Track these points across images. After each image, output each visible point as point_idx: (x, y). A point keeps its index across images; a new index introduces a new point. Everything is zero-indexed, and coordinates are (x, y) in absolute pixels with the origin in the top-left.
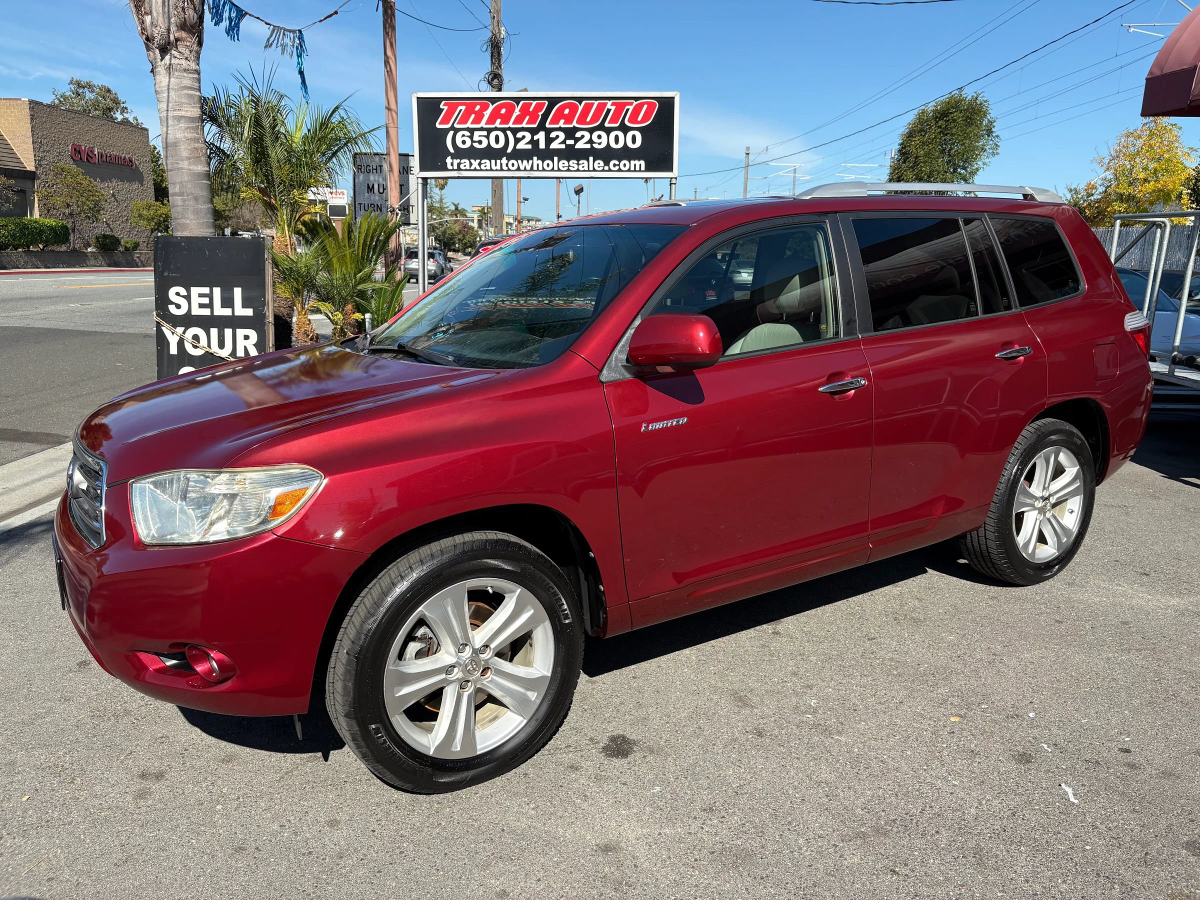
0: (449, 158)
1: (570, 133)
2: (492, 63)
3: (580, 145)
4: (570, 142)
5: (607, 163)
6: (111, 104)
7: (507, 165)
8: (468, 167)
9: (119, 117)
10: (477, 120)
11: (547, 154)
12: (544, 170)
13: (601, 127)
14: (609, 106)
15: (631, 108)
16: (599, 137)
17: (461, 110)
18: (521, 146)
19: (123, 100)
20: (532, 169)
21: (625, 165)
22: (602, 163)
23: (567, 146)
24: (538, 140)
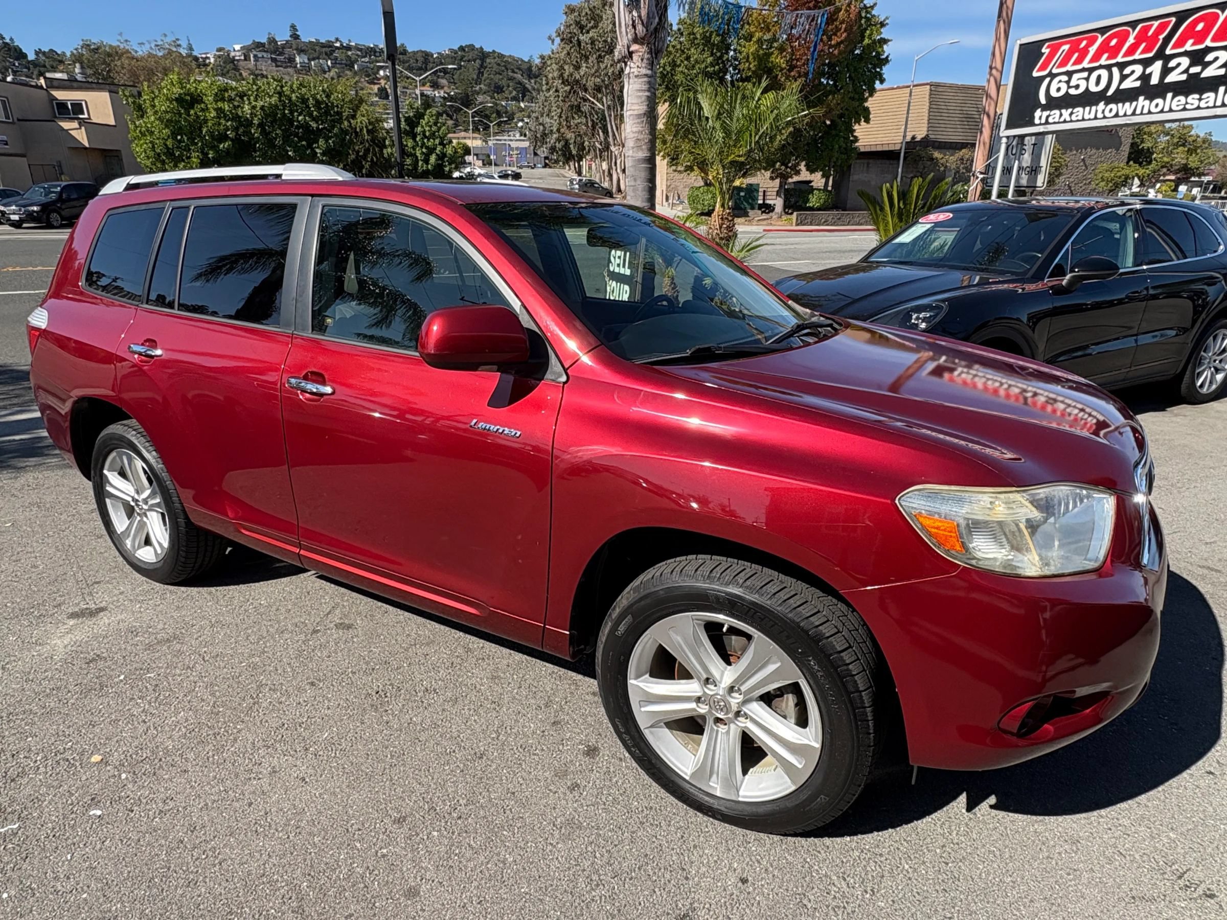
0: (1038, 111)
1: (1198, 58)
4: (1195, 70)
7: (1103, 112)
10: (1079, 61)
12: (1150, 112)
17: (1063, 51)
18: (1128, 84)
20: (1134, 114)
23: (1190, 76)
24: (1150, 74)
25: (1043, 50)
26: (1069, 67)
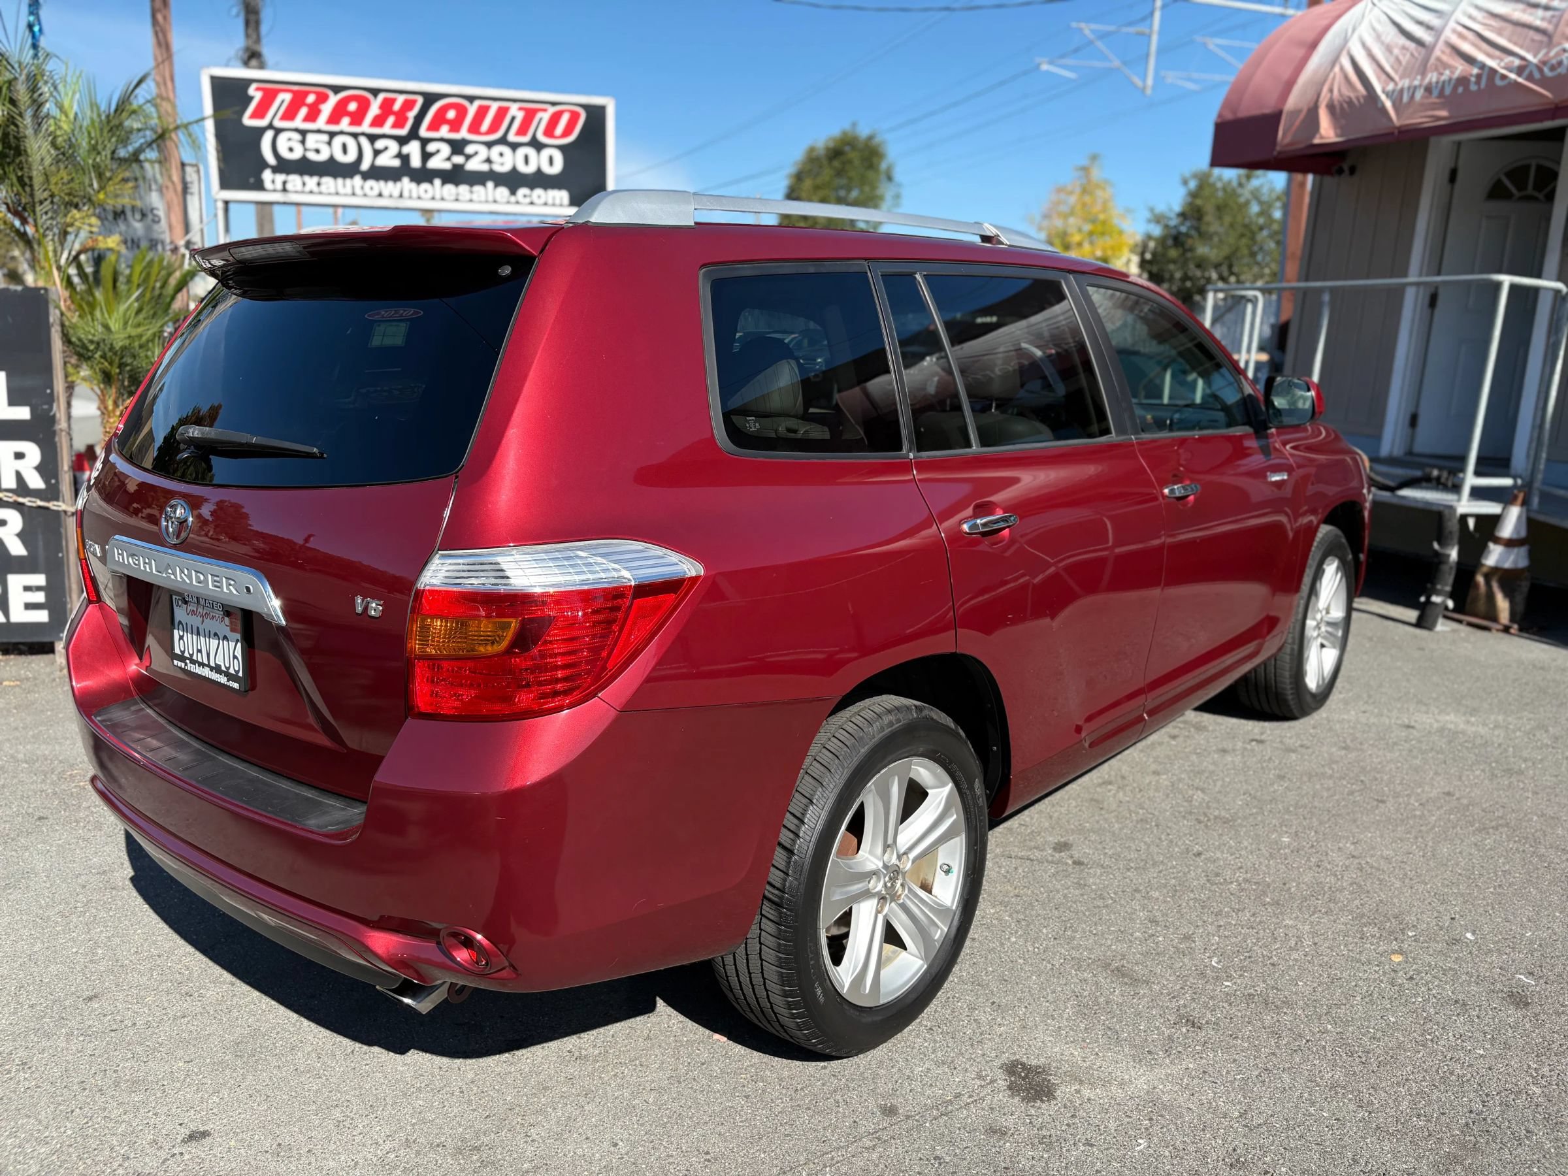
0: (267, 172)
2: (247, 36)
3: (474, 165)
4: (458, 159)
7: (362, 188)
12: (420, 198)
13: (503, 141)
14: (513, 112)
15: (545, 116)
16: (501, 155)
17: (283, 102)
18: (385, 161)
20: (401, 197)
21: (539, 196)
22: (506, 192)
24: (409, 155)
25: (251, 93)
26: (299, 124)
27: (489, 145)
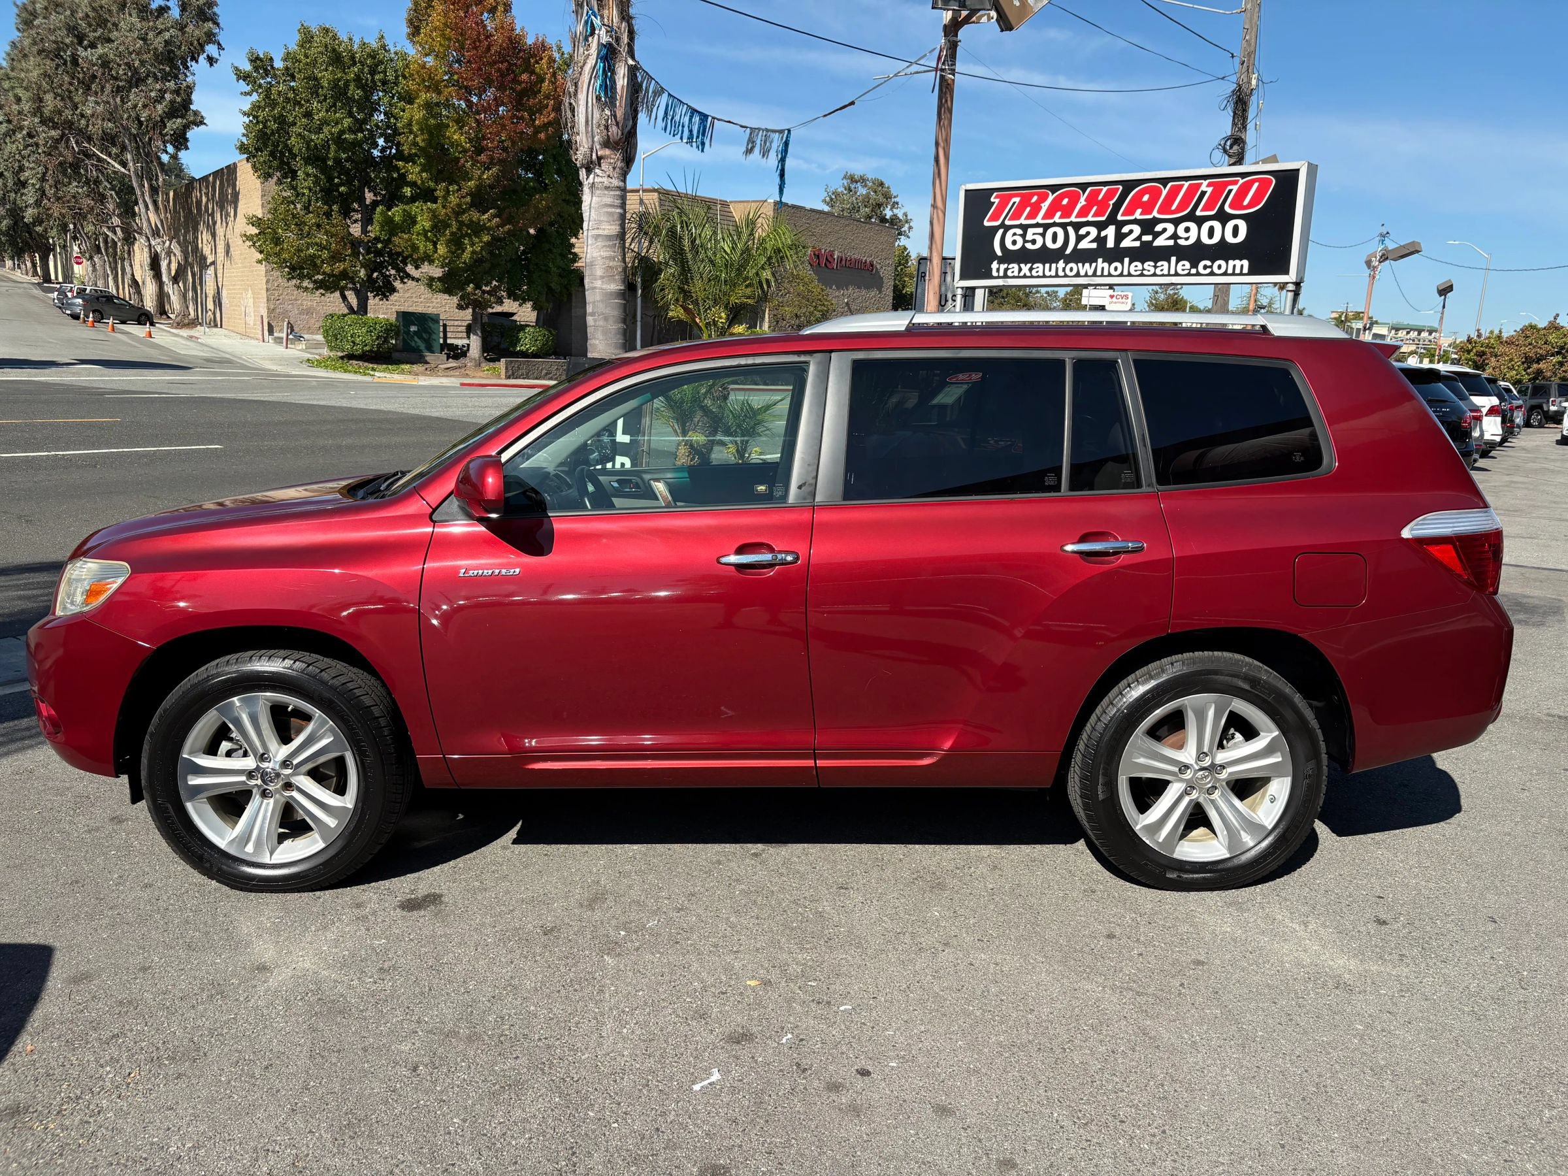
0: (995, 263)
1: (1148, 226)
2: (1234, 124)
3: (1160, 242)
4: (1147, 238)
5: (1194, 265)
6: (881, 199)
7: (1064, 269)
8: (1016, 274)
9: (888, 213)
10: (1032, 215)
11: (1116, 255)
12: (1110, 275)
13: (1191, 217)
14: (1203, 188)
15: (1235, 188)
16: (1187, 230)
17: (1014, 203)
18: (1085, 244)
19: (895, 194)
20: (1094, 274)
21: (1219, 267)
22: (1187, 265)
23: (1143, 243)
24: (1106, 236)
25: (992, 200)
26: (1023, 221)
27: (1176, 222)
